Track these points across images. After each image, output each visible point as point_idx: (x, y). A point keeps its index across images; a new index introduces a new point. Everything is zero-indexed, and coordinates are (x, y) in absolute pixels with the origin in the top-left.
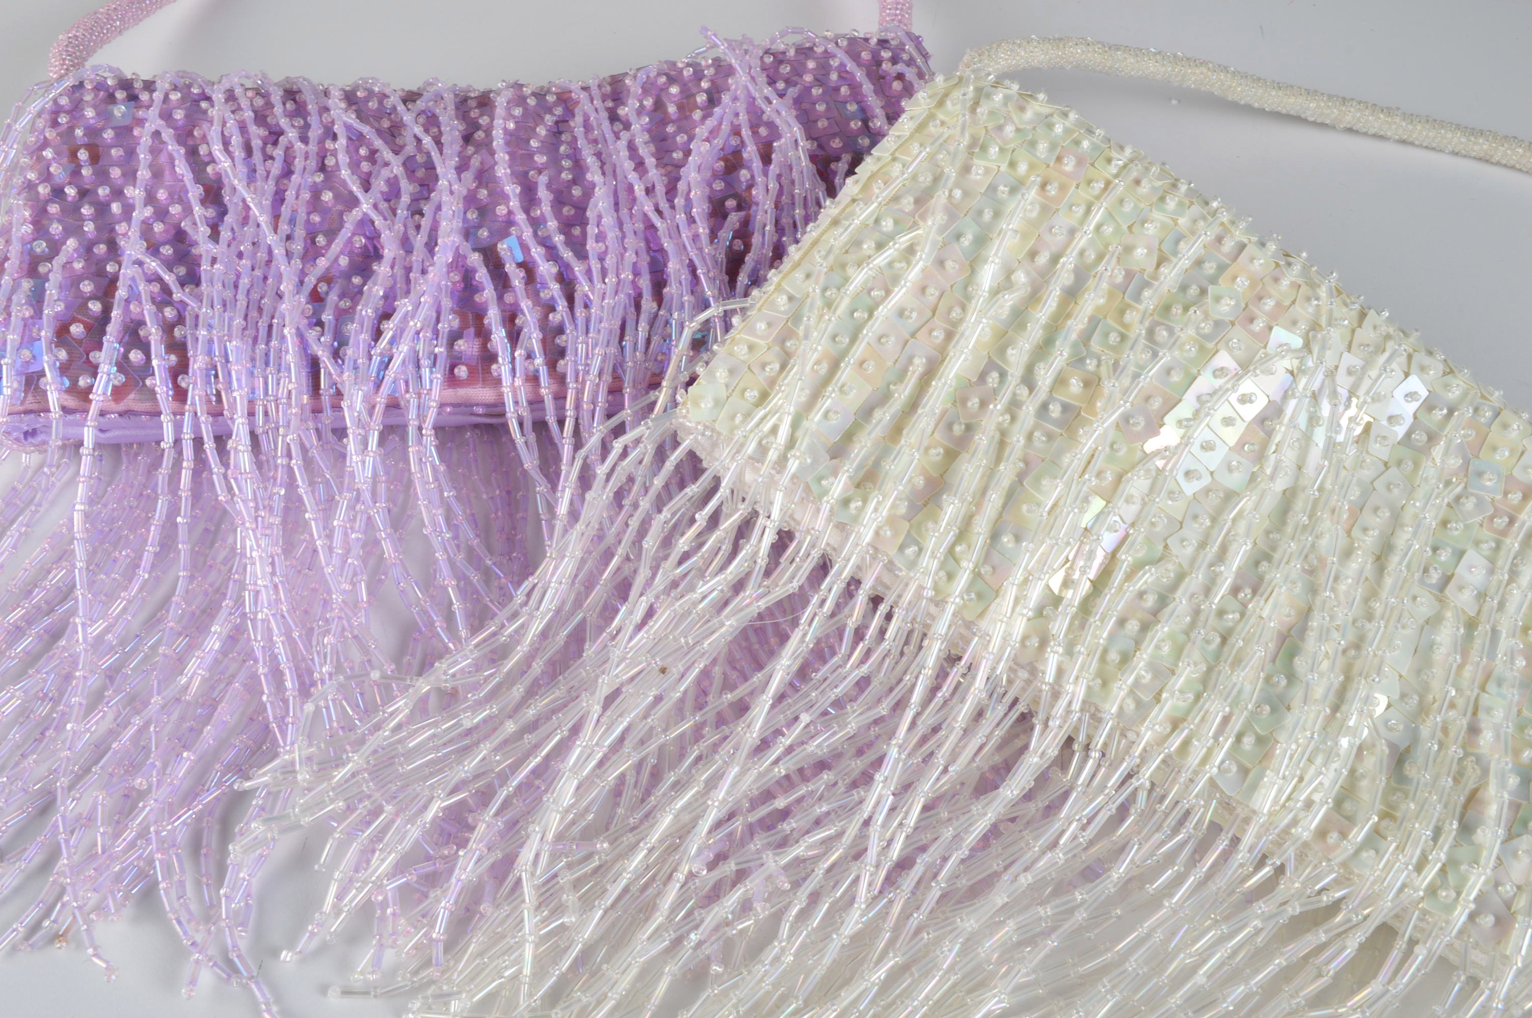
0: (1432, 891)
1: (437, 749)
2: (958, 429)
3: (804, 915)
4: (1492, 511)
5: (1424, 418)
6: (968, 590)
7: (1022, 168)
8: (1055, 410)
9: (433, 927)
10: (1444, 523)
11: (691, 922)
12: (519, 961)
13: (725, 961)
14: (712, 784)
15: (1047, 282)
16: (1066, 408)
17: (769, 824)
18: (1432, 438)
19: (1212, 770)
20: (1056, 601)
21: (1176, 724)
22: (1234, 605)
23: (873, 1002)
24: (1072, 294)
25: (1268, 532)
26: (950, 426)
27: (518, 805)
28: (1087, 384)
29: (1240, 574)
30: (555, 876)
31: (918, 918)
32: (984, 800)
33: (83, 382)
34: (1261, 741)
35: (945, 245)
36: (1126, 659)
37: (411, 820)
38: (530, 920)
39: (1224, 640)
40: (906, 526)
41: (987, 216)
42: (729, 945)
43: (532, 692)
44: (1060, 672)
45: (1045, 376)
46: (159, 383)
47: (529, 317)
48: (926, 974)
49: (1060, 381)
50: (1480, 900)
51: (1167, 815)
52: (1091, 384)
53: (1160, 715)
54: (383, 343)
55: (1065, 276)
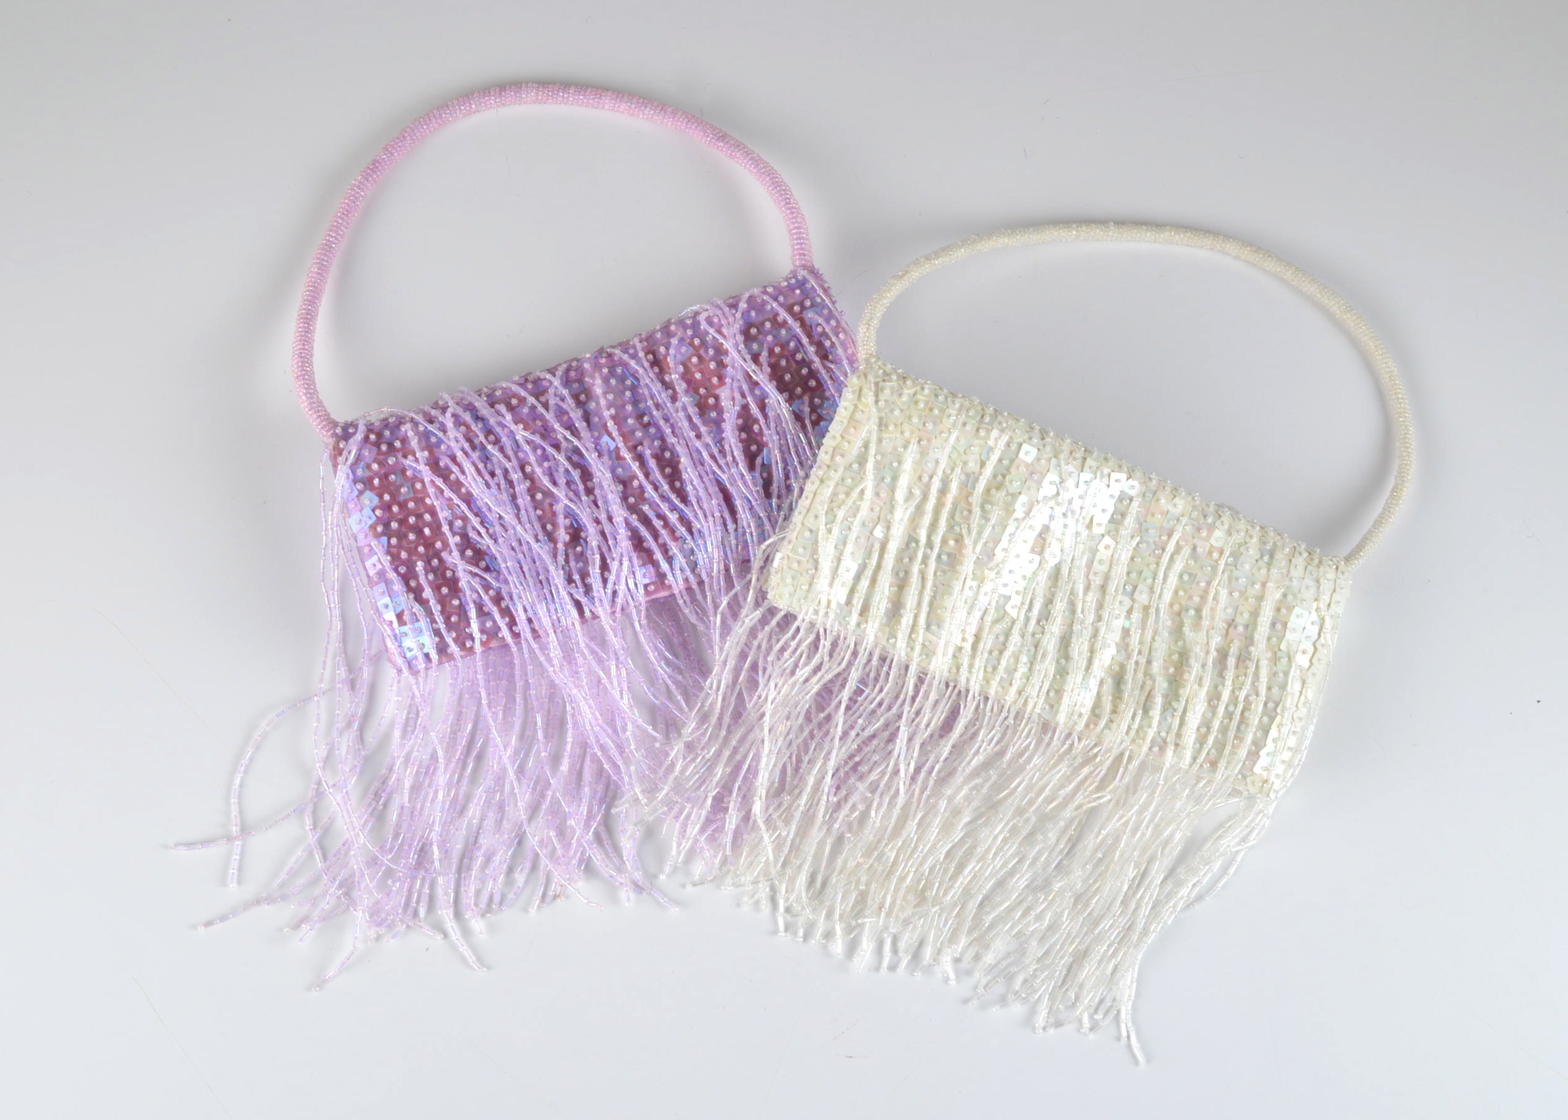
0: (1133, 741)
1: (698, 772)
2: (902, 574)
3: (880, 805)
4: (1154, 547)
5: (1119, 506)
6: (921, 655)
7: (907, 434)
8: (944, 557)
9: (725, 849)
10: (1132, 559)
11: (832, 820)
12: (767, 855)
13: (850, 830)
14: (827, 758)
15: (929, 489)
16: (949, 555)
17: (855, 768)
18: (1123, 515)
19: (1038, 710)
20: (960, 649)
21: (1020, 693)
22: (1039, 629)
23: (916, 833)
24: (943, 491)
25: (1050, 588)
26: (897, 574)
27: (744, 789)
28: (957, 541)
29: (1040, 613)
30: (770, 815)
31: (927, 793)
32: (945, 739)
33: (468, 645)
34: (1057, 692)
35: (878, 485)
36: (995, 668)
37: (701, 808)
38: (766, 836)
39: (1036, 647)
40: (888, 629)
41: (895, 464)
42: (850, 826)
43: (729, 731)
44: (968, 680)
45: (937, 540)
46: (505, 633)
47: (674, 549)
48: (935, 815)
49: (944, 541)
50: (1153, 741)
51: (1022, 732)
52: (959, 540)
53: (1013, 691)
54: (610, 585)
55: (936, 484)
